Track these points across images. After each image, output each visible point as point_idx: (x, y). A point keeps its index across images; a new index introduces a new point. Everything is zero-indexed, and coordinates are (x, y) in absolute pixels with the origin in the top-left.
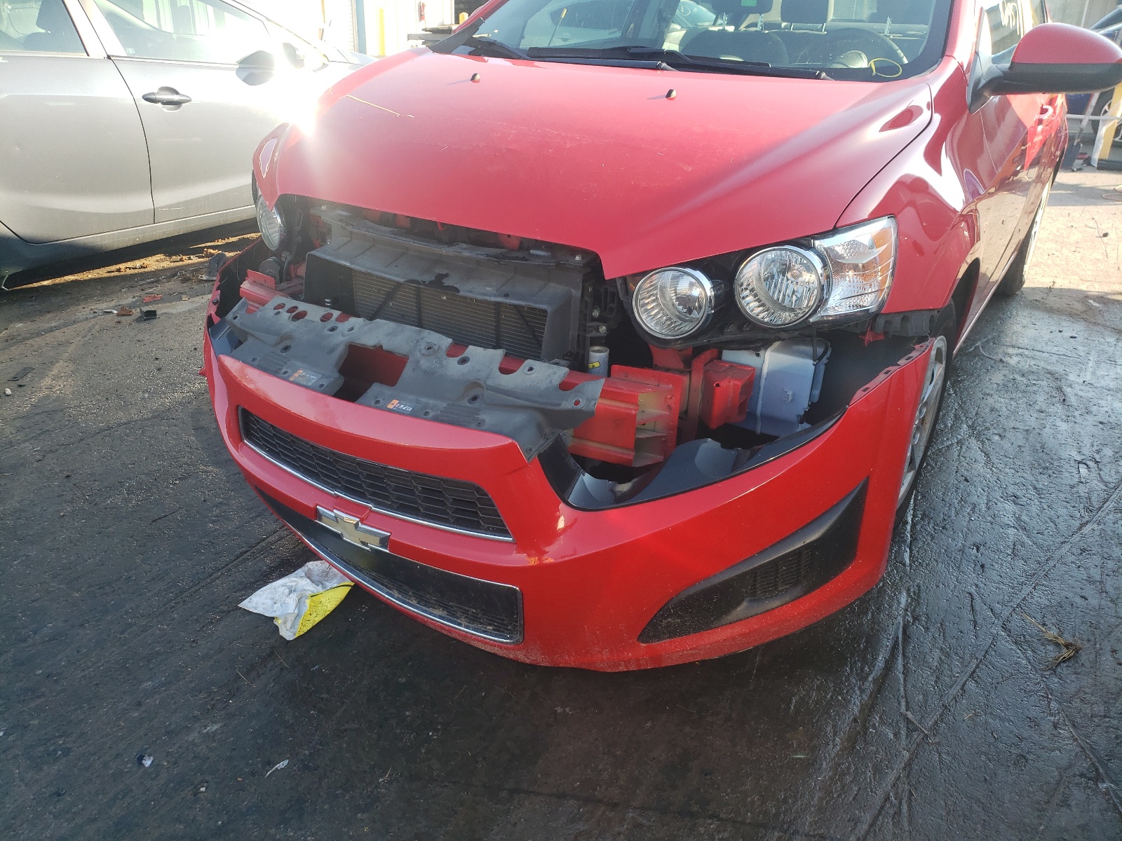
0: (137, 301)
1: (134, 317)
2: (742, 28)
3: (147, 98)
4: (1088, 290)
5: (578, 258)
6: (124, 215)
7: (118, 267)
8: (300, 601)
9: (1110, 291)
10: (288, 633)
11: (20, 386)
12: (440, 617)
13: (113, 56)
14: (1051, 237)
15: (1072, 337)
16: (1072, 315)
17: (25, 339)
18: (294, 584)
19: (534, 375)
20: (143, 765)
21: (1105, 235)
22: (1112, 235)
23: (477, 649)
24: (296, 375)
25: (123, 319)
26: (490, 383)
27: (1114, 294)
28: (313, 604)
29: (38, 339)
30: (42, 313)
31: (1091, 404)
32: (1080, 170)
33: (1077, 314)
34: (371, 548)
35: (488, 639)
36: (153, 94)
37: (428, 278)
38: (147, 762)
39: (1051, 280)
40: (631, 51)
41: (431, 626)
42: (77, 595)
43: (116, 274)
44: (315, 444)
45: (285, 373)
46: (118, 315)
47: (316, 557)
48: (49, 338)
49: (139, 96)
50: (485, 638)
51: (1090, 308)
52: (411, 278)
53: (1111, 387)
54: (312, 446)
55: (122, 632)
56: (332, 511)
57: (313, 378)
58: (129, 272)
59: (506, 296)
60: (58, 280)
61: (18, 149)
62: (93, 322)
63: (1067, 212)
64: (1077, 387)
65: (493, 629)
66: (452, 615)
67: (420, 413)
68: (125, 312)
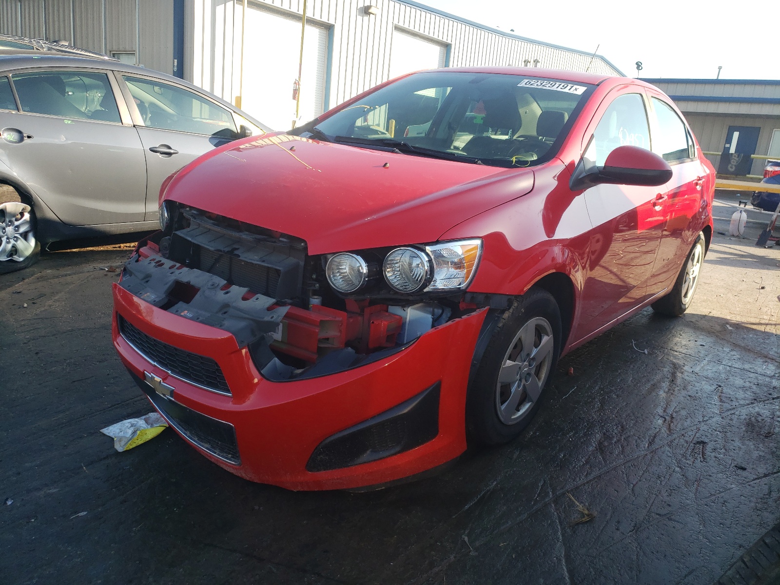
0: (122, 265)
1: (116, 273)
2: (515, 138)
3: (152, 150)
4: (731, 319)
5: (302, 244)
6: (127, 214)
7: (118, 245)
8: (134, 433)
9: (746, 321)
10: (119, 447)
11: (34, 303)
12: (207, 449)
13: (136, 125)
14: (725, 286)
15: (701, 345)
16: (709, 332)
17: (49, 279)
18: (135, 422)
19: (258, 302)
20: (7, 504)
21: (763, 288)
22: (767, 288)
23: (222, 468)
24: (146, 295)
25: (109, 274)
26: (234, 304)
27: (747, 324)
28: (141, 434)
29: (56, 280)
30: (64, 266)
31: (689, 384)
32: (770, 247)
33: (713, 332)
34: (168, 398)
35: (228, 462)
36: (156, 148)
37: (227, 249)
38: (9, 503)
39: (709, 311)
40: (386, 142)
41: (202, 454)
42: (12, 415)
43: (118, 249)
44: (148, 335)
45: (141, 294)
46: (107, 271)
47: (154, 410)
48: (62, 280)
49: (147, 148)
50: (226, 462)
51: (725, 330)
52: (218, 248)
53: (709, 376)
54: (145, 335)
55: (28, 437)
56: (150, 374)
57: (152, 297)
58: (125, 248)
59: (264, 261)
60: (82, 250)
61: (70, 172)
62: (91, 273)
63: (745, 272)
64: (686, 374)
65: (231, 457)
66: (213, 448)
67: (195, 319)
68: (112, 270)
